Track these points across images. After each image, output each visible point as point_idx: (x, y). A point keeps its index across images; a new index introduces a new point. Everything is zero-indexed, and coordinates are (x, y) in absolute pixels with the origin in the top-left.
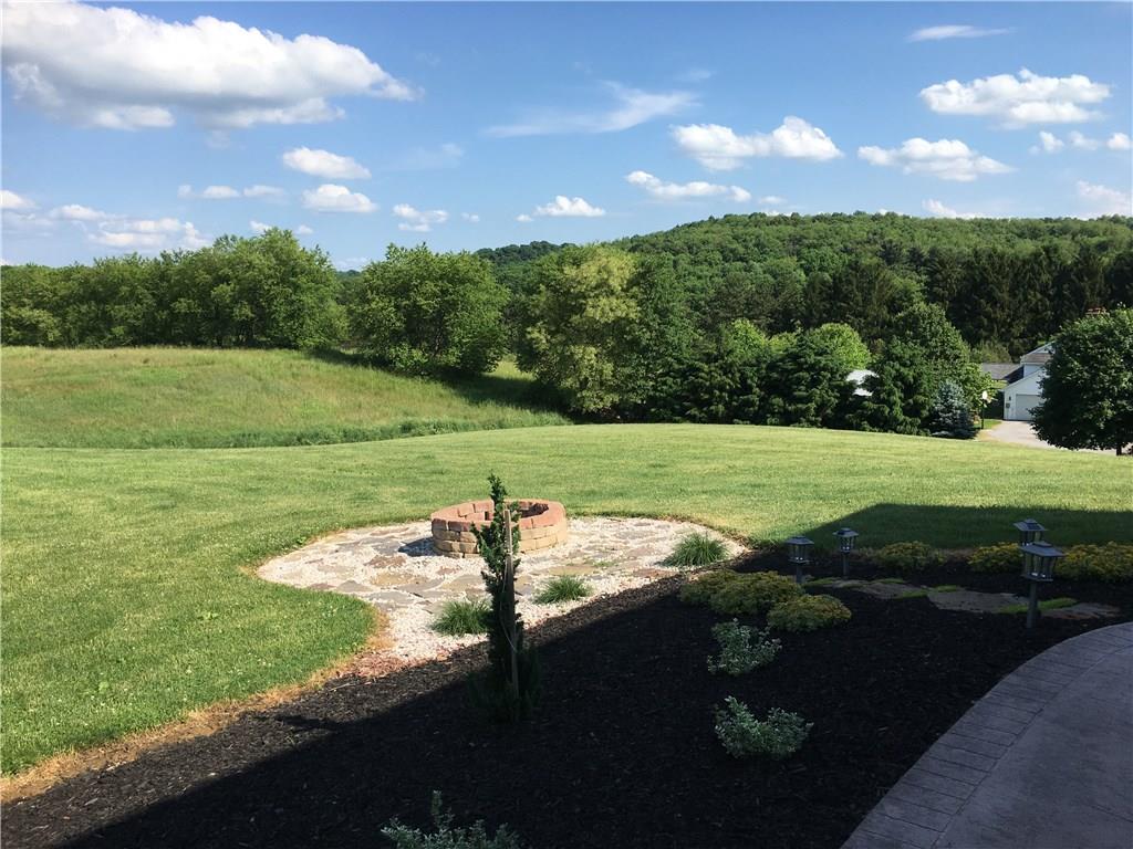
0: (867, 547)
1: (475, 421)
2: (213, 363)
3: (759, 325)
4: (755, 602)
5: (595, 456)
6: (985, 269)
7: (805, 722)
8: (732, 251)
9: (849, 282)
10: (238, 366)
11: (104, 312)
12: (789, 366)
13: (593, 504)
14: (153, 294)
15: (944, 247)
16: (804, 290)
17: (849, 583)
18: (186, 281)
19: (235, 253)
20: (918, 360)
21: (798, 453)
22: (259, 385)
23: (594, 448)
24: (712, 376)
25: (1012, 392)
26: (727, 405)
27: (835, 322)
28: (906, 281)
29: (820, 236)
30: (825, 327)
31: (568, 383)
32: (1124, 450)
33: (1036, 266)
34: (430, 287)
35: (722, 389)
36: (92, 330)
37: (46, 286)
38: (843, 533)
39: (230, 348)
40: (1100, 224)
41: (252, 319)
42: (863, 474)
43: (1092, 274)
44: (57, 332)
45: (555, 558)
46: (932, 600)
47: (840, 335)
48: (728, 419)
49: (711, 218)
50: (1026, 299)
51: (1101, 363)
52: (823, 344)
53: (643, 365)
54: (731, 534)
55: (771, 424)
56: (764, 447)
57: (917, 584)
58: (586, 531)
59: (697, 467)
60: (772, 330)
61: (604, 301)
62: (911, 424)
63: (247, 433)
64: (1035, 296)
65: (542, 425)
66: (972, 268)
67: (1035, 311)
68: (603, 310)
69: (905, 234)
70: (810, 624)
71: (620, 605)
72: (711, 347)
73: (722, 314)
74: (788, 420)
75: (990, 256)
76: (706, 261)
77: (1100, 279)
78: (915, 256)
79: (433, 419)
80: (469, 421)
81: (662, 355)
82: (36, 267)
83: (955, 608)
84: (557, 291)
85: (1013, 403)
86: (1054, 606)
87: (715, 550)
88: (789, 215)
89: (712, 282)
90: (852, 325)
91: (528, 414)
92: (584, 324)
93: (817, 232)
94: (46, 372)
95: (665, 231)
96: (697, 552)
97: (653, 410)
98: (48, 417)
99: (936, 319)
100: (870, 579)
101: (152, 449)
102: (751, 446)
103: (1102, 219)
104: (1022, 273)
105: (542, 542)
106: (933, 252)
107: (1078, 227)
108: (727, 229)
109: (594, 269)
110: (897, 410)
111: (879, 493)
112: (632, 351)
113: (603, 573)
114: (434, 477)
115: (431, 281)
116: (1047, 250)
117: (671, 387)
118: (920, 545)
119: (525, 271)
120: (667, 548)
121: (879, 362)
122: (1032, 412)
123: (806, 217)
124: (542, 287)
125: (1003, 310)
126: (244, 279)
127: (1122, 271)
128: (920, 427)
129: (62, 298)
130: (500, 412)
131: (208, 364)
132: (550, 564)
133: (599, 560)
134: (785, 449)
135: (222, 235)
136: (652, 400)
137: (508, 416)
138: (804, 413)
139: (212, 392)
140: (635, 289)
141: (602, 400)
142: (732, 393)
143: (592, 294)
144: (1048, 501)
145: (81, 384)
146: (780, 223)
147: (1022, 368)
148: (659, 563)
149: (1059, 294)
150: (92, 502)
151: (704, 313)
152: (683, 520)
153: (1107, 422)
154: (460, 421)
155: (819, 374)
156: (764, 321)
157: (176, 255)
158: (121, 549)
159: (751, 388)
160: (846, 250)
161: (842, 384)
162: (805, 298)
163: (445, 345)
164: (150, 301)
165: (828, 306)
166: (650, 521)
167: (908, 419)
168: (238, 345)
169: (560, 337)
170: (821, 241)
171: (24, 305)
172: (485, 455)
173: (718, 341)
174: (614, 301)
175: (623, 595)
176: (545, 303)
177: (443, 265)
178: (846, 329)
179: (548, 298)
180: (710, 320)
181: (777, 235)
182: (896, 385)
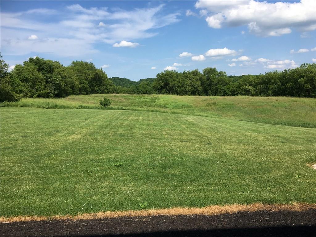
2: (297, 102)
10: (305, 103)
11: (267, 87)
14: (281, 82)
18: (291, 78)
19: (307, 68)
22: (311, 109)
36: (263, 92)
37: (253, 80)
39: (302, 97)
41: (310, 88)
44: (254, 92)
63: (306, 123)
82: (251, 75)
94: (251, 102)
98: (250, 114)
101: (277, 125)
126: (309, 76)
129: (256, 83)
131: (295, 102)
135: (303, 63)
139: (296, 110)
145: (259, 106)
150: (263, 138)
157: (288, 70)
158: (271, 152)
164: (280, 84)
168: (305, 96)
171: (247, 85)
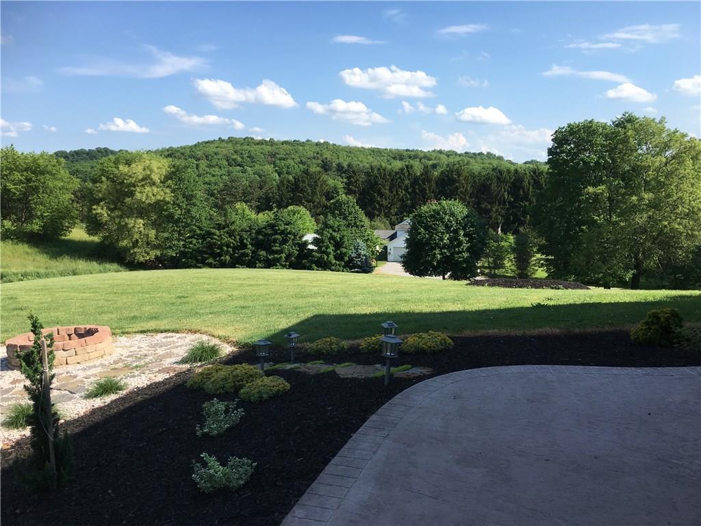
0: (306, 342)
1: (54, 271)
3: (251, 207)
4: (233, 385)
5: (139, 292)
6: (376, 177)
7: (252, 463)
8: (234, 160)
9: (304, 182)
12: (269, 231)
13: (134, 325)
15: (355, 163)
16: (278, 186)
17: (293, 366)
20: (342, 228)
21: (273, 285)
23: (139, 287)
24: (222, 238)
25: (391, 246)
26: (231, 256)
27: (296, 205)
28: (335, 182)
29: (287, 154)
30: (290, 208)
31: (124, 243)
32: (446, 276)
33: (402, 176)
34: (17, 176)
35: (228, 246)
38: (290, 335)
40: (433, 154)
42: (308, 297)
43: (429, 181)
45: (102, 365)
46: (337, 373)
47: (299, 213)
48: (232, 265)
49: (220, 138)
50: (398, 194)
51: (434, 229)
52: (288, 219)
53: (176, 231)
54: (226, 340)
55: (259, 268)
56: (253, 282)
57: (331, 363)
58: (128, 344)
59: (209, 297)
60: (259, 210)
61: (148, 189)
62: (339, 265)
64: (402, 192)
65: (105, 272)
66: (370, 176)
67: (402, 200)
68: (147, 195)
69: (334, 154)
70: (265, 396)
71: (146, 394)
72: (221, 220)
73: (228, 199)
74: (269, 264)
75: (379, 169)
76: (217, 165)
77: (433, 183)
78: (340, 168)
79: (21, 270)
80: (49, 271)
81: (189, 225)
83: (349, 376)
84: (115, 181)
85: (392, 252)
86: (400, 371)
87: (214, 351)
88: (268, 139)
89: (222, 179)
90: (306, 207)
91: (95, 265)
92: (134, 204)
93: (285, 150)
95: (190, 145)
96: (202, 353)
97: (183, 260)
99: (351, 204)
100: (305, 362)
102: (244, 282)
103: (434, 151)
104: (395, 179)
105: (92, 355)
106: (349, 165)
107: (422, 155)
108: (230, 146)
109: (140, 168)
110: (331, 257)
111: (316, 309)
112: (169, 222)
113: (137, 373)
114: (15, 313)
115: (19, 172)
116: (407, 167)
117: (195, 245)
118: (334, 339)
119: (92, 167)
120: (182, 352)
121: (321, 229)
122: (401, 257)
123: (278, 141)
124: (104, 179)
125: (386, 200)
127: (443, 179)
128: (344, 267)
130: (74, 264)
132: (99, 370)
133: (135, 364)
134: (266, 283)
136: (183, 254)
137: (80, 266)
138: (278, 260)
140: (170, 182)
141: (148, 254)
142: (234, 248)
143: (140, 184)
144: (404, 308)
146: (262, 144)
147: (396, 233)
148: (177, 362)
149: (414, 191)
151: (217, 198)
152: (195, 332)
153: (438, 262)
154: (42, 271)
155: (287, 236)
156: (254, 203)
159: (246, 245)
160: (301, 162)
161: (300, 242)
162: (279, 190)
163: (30, 217)
165: (292, 195)
166: (173, 334)
167: (338, 263)
169: (117, 213)
170: (287, 156)
172: (57, 295)
173: (225, 215)
174: (155, 189)
175: (149, 387)
176: (105, 189)
177: (27, 161)
178: (302, 210)
179: (108, 186)
180: (220, 203)
181: (262, 151)
182: (330, 243)
